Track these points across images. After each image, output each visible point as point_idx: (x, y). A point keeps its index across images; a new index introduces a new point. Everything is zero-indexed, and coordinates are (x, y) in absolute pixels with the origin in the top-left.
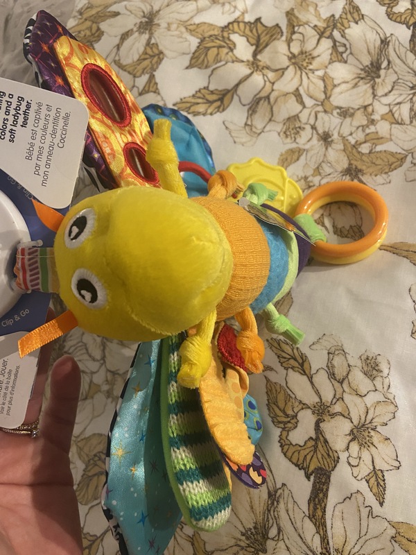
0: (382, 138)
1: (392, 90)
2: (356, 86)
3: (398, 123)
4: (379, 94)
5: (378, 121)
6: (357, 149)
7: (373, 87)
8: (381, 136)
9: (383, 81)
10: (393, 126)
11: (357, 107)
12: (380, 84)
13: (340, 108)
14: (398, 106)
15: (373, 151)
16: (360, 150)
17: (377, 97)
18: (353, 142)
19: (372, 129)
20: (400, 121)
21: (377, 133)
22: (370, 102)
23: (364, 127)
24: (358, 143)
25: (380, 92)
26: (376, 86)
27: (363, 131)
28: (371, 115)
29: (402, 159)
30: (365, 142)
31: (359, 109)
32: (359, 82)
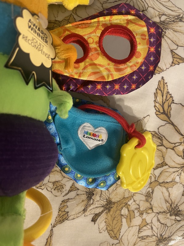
0: (131, 221)
1: (161, 223)
2: (166, 201)
3: (139, 229)
4: (159, 216)
5: (142, 218)
6: (125, 206)
7: (164, 212)
8: (132, 220)
9: (168, 218)
10: (138, 227)
11: (152, 203)
12: (166, 216)
13: (152, 193)
14: (150, 228)
15: (122, 217)
16: (124, 208)
17: (157, 215)
18: (129, 203)
19: (137, 214)
20: (141, 230)
21: (134, 218)
22: (154, 211)
23: (138, 209)
24: (128, 206)
25: (161, 217)
26: (165, 214)
27: (136, 209)
28: (146, 212)
29: (116, 237)
30: (128, 210)
31: (151, 204)
32: (169, 203)
